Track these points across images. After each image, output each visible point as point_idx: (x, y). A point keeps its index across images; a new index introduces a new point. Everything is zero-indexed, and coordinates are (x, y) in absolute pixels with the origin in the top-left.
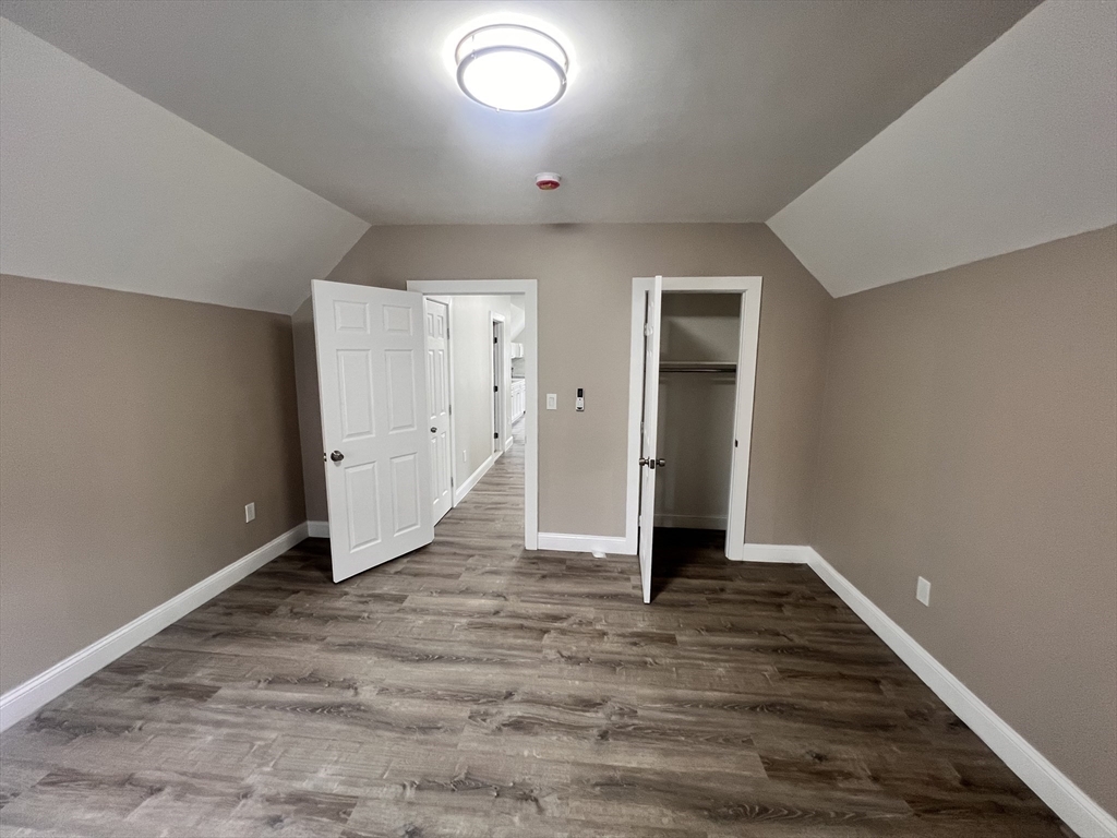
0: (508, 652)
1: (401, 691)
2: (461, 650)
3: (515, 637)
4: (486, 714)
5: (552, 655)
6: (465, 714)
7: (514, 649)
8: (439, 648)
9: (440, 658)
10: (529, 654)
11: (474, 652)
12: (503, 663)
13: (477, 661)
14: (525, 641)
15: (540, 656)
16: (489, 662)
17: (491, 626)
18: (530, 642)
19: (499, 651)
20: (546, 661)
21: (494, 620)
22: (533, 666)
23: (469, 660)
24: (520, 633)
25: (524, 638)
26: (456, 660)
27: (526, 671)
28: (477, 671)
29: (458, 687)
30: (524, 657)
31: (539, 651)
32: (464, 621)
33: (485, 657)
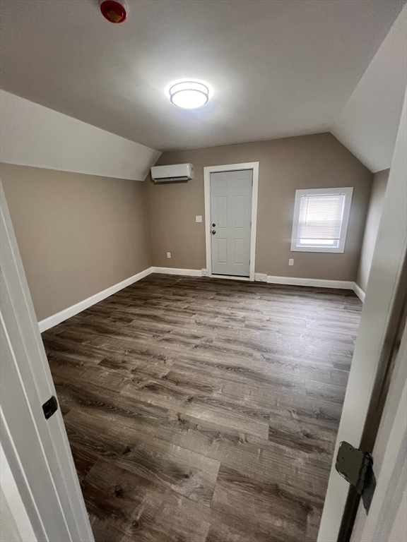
0: (191, 366)
1: (243, 354)
2: (217, 372)
3: (184, 376)
4: (206, 342)
5: (169, 362)
6: (214, 342)
7: (188, 368)
8: (229, 375)
9: (227, 368)
10: (181, 364)
11: (209, 369)
12: (195, 361)
13: (208, 364)
14: (179, 372)
15: (175, 362)
16: (202, 362)
17: (197, 387)
18: (178, 371)
19: (195, 368)
20: (174, 359)
21: (193, 392)
22: (182, 357)
23: (212, 364)
24: (180, 378)
25: (180, 374)
26: (220, 366)
27: (186, 355)
28: (208, 358)
29: (218, 352)
30: (183, 362)
31: (175, 365)
32: (215, 395)
33: (204, 365)
